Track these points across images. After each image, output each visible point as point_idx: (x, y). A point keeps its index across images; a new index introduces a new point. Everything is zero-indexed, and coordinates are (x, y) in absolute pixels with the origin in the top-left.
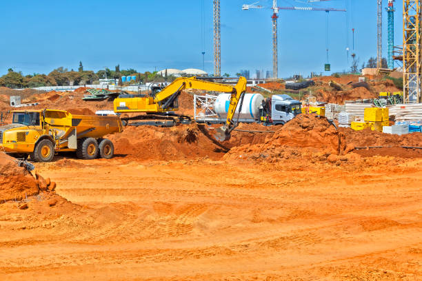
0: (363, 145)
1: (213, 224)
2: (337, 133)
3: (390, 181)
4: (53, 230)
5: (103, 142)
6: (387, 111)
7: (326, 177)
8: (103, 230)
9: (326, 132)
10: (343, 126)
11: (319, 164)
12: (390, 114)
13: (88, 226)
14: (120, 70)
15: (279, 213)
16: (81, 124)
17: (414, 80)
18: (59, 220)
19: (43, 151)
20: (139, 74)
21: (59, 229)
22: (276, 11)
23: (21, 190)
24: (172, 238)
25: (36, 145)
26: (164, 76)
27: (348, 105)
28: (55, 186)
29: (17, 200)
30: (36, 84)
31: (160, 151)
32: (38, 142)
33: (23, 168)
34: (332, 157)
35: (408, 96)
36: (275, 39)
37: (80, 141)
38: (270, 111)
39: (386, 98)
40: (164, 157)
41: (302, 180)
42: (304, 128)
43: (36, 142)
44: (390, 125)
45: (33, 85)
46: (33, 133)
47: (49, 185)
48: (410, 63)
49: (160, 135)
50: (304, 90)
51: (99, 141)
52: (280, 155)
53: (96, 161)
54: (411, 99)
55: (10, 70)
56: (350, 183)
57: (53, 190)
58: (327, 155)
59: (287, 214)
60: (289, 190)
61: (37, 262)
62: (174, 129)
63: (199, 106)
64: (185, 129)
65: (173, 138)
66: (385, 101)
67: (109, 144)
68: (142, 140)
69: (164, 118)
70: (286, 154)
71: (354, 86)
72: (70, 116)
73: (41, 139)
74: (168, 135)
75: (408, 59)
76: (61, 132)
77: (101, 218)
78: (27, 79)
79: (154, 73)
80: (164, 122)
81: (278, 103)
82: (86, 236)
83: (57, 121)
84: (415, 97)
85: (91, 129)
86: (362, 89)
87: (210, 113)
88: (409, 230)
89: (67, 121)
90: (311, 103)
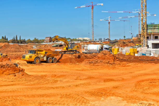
0: (128, 59)
1: (65, 80)
2: (113, 56)
3: (121, 69)
4: (20, 82)
5: (54, 58)
6: (136, 49)
7: (103, 68)
8: (34, 82)
9: (111, 55)
10: (123, 54)
11: (106, 64)
12: (137, 50)
13: (30, 81)
14: (66, 38)
15: (85, 77)
16: (47, 53)
17: (145, 40)
18: (22, 79)
19: (37, 61)
20: (71, 39)
21: (22, 81)
22: (110, 21)
23: (15, 71)
24: (51, 84)
25: (35, 59)
26: (78, 40)
27: (126, 48)
28: (24, 70)
29: (14, 74)
30: (42, 42)
31: (70, 61)
32: (35, 58)
33: (15, 65)
34: (110, 62)
35: (143, 45)
36: (109, 29)
37: (47, 58)
38: (103, 49)
39: (137, 46)
40: (71, 62)
41: (96, 68)
42: (104, 54)
43: (34, 58)
44: (137, 53)
45: (41, 42)
46: (34, 56)
47: (22, 70)
48: (143, 36)
49: (70, 56)
50: (115, 43)
51: (53, 58)
52: (97, 62)
53: (52, 64)
54: (144, 46)
55: (35, 38)
56: (109, 69)
57: (24, 71)
58: (109, 62)
59: (87, 78)
60: (92, 71)
61: (11, 90)
62: (74, 55)
63: (83, 48)
64: (77, 55)
65: (74, 57)
66: (137, 47)
67: (55, 59)
68: (65, 58)
69: (71, 52)
70: (99, 61)
71: (129, 42)
72: (44, 51)
73: (36, 57)
74: (72, 56)
75: (143, 34)
76: (42, 56)
77: (35, 79)
78: (40, 41)
79: (76, 39)
80: (71, 53)
81: (105, 47)
82: (29, 83)
83: (41, 53)
84: (145, 45)
85: (50, 55)
86: (132, 43)
87: (86, 50)
88: (116, 82)
89: (44, 52)
90: (116, 47)
